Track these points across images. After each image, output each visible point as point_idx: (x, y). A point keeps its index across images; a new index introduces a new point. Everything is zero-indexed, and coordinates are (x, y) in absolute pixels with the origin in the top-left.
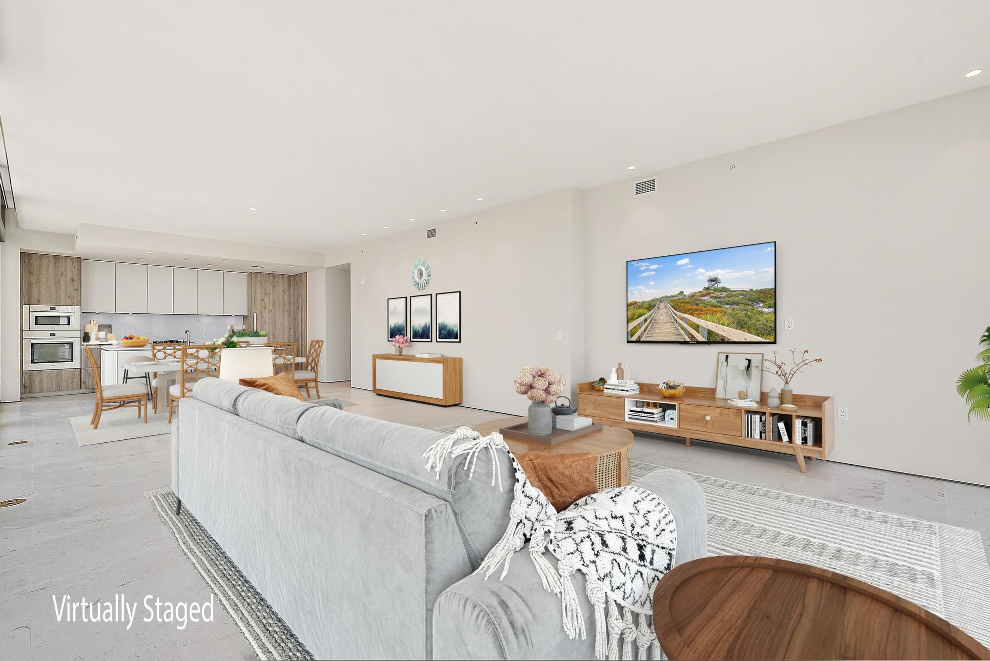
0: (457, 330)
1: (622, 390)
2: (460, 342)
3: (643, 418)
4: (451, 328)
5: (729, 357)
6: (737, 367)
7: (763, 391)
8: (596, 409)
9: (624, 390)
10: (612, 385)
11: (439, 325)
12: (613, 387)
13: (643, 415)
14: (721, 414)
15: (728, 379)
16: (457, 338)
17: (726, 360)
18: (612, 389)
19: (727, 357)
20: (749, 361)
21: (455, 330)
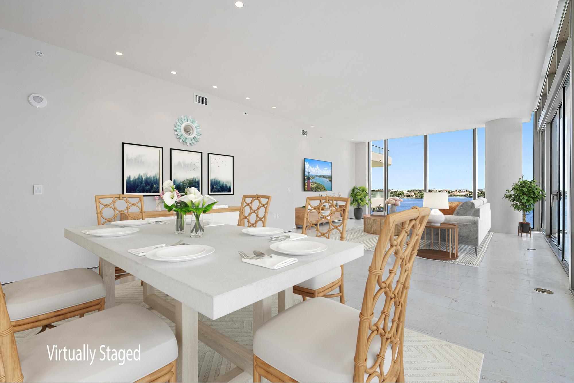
0: (230, 186)
2: (233, 194)
4: (225, 184)
11: (211, 180)
16: (231, 192)
21: (228, 185)
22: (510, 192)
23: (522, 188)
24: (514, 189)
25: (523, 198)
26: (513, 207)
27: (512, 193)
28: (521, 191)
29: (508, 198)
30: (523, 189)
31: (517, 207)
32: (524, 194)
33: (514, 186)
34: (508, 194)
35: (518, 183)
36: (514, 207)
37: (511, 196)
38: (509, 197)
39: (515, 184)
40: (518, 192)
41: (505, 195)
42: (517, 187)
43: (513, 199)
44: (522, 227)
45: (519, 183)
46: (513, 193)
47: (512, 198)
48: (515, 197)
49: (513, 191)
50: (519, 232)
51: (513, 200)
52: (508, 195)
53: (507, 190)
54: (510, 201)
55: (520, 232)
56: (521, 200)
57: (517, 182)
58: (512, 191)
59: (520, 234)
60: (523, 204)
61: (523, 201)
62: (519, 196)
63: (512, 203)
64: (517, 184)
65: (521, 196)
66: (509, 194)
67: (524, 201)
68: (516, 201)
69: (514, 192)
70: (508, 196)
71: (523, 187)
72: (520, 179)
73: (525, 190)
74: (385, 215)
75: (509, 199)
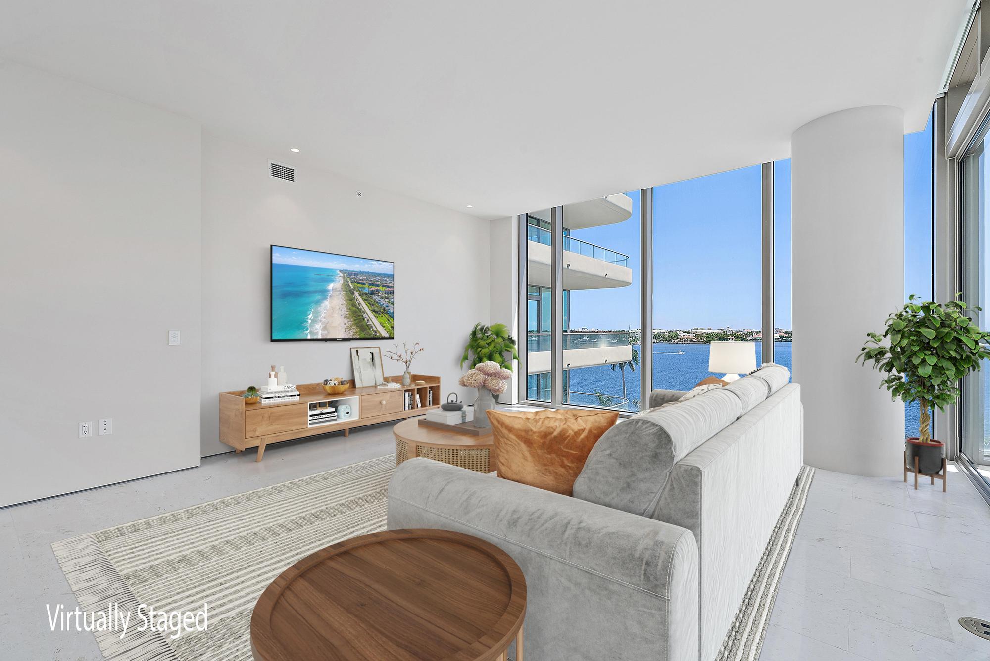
1: (291, 396)
3: (324, 419)
5: (359, 351)
6: (365, 359)
7: (385, 375)
8: (272, 425)
9: (294, 396)
10: (276, 392)
12: (277, 395)
13: (324, 416)
14: (391, 397)
15: (362, 371)
17: (357, 355)
18: (276, 397)
19: (357, 351)
20: (372, 354)
22: (880, 340)
23: (919, 327)
24: (892, 330)
25: (923, 361)
26: (888, 388)
27: (887, 343)
28: (915, 338)
29: (873, 360)
30: (923, 330)
31: (899, 389)
32: (926, 346)
33: (891, 322)
34: (872, 346)
35: (904, 314)
36: (891, 389)
37: (881, 353)
38: (876, 355)
39: (893, 316)
40: (905, 342)
41: (864, 349)
42: (903, 324)
43: (887, 364)
44: (917, 459)
45: (907, 312)
46: (890, 345)
47: (885, 361)
48: (896, 356)
49: (889, 337)
50: (906, 470)
51: (889, 366)
52: (874, 350)
53: (868, 335)
54: (881, 368)
55: (909, 470)
56: (916, 367)
57: (901, 309)
58: (885, 336)
59: (911, 476)
60: (922, 382)
61: (921, 371)
62: (908, 353)
63: (885, 375)
64: (901, 315)
65: (914, 354)
66: (877, 347)
67: (924, 371)
68: (899, 372)
69: (892, 341)
70: (872, 354)
71: (922, 323)
72: (912, 297)
73: (929, 333)
74: (467, 420)
75: (877, 361)
